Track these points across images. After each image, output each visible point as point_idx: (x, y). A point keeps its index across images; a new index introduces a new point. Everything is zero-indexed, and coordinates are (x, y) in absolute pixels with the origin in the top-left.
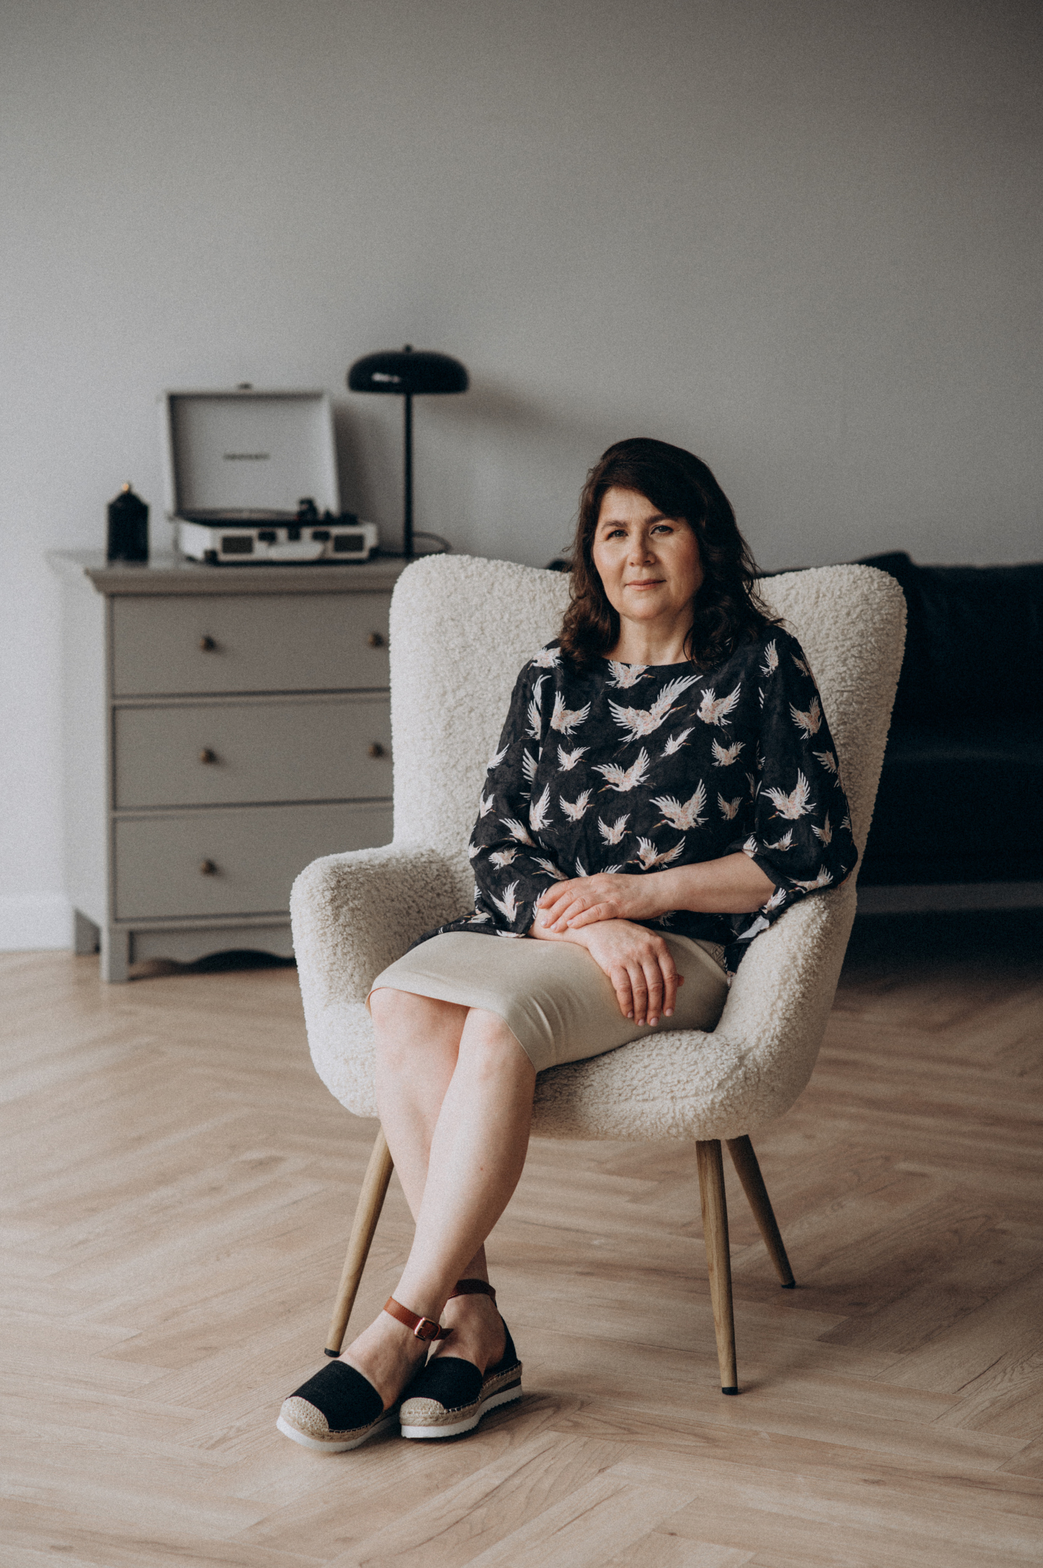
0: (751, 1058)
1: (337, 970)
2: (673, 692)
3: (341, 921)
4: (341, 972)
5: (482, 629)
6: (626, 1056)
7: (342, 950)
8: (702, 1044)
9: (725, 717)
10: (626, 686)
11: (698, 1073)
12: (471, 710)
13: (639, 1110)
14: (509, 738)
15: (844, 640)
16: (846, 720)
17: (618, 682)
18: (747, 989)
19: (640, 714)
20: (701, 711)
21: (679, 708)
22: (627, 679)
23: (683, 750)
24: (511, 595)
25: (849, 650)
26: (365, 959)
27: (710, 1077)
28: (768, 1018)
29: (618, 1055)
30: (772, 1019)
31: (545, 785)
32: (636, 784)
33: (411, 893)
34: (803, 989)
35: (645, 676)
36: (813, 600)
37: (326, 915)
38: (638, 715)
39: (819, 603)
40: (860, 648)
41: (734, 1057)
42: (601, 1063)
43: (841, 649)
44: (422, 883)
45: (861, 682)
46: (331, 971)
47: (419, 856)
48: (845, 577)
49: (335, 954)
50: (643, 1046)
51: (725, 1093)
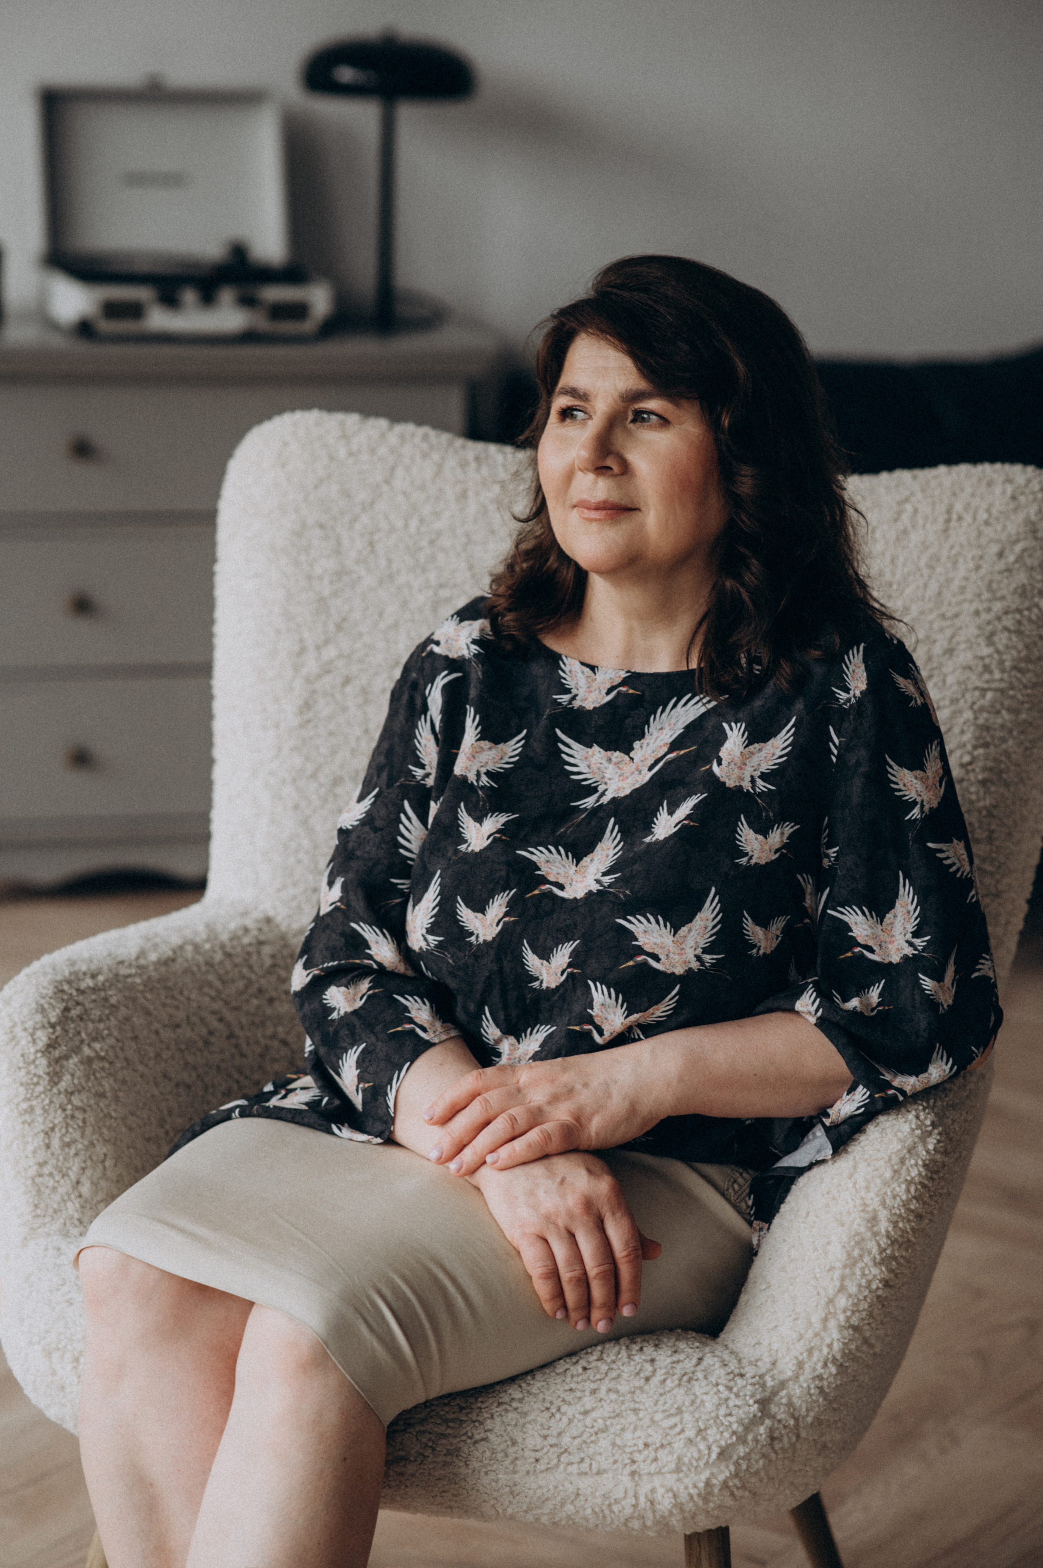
0: (784, 1401)
1: (51, 1175)
2: (673, 721)
3: (63, 1085)
4: (57, 1178)
5: (371, 544)
6: (553, 1388)
7: (61, 1138)
8: (693, 1373)
9: (764, 776)
10: (589, 706)
11: (683, 1431)
12: (347, 681)
13: (571, 1489)
14: (379, 776)
15: (990, 600)
16: (988, 739)
17: (574, 698)
18: (783, 1269)
19: (614, 760)
20: (719, 763)
21: (682, 752)
22: (590, 692)
23: (683, 834)
24: (423, 488)
25: (999, 619)
26: (105, 1150)
27: (704, 1439)
28: (818, 1326)
29: (537, 1384)
30: (825, 1328)
31: (434, 874)
32: (595, 887)
33: (216, 1006)
34: (886, 1275)
35: (623, 689)
36: (940, 525)
37: (35, 1075)
38: (609, 760)
39: (952, 532)
40: (1018, 616)
41: (751, 1402)
42: (506, 1399)
43: (985, 616)
44: (241, 984)
45: (1019, 675)
46: (40, 1175)
47: (240, 933)
48: (998, 490)
49: (48, 1146)
50: (585, 1369)
51: (732, 1468)
